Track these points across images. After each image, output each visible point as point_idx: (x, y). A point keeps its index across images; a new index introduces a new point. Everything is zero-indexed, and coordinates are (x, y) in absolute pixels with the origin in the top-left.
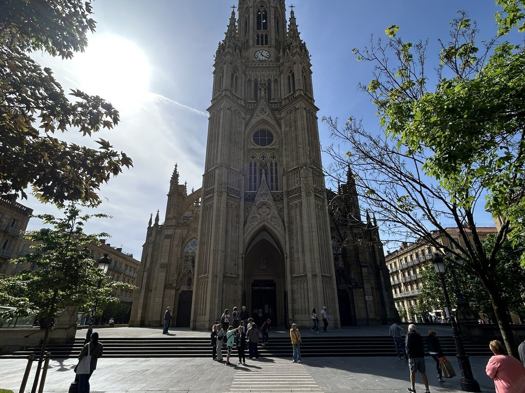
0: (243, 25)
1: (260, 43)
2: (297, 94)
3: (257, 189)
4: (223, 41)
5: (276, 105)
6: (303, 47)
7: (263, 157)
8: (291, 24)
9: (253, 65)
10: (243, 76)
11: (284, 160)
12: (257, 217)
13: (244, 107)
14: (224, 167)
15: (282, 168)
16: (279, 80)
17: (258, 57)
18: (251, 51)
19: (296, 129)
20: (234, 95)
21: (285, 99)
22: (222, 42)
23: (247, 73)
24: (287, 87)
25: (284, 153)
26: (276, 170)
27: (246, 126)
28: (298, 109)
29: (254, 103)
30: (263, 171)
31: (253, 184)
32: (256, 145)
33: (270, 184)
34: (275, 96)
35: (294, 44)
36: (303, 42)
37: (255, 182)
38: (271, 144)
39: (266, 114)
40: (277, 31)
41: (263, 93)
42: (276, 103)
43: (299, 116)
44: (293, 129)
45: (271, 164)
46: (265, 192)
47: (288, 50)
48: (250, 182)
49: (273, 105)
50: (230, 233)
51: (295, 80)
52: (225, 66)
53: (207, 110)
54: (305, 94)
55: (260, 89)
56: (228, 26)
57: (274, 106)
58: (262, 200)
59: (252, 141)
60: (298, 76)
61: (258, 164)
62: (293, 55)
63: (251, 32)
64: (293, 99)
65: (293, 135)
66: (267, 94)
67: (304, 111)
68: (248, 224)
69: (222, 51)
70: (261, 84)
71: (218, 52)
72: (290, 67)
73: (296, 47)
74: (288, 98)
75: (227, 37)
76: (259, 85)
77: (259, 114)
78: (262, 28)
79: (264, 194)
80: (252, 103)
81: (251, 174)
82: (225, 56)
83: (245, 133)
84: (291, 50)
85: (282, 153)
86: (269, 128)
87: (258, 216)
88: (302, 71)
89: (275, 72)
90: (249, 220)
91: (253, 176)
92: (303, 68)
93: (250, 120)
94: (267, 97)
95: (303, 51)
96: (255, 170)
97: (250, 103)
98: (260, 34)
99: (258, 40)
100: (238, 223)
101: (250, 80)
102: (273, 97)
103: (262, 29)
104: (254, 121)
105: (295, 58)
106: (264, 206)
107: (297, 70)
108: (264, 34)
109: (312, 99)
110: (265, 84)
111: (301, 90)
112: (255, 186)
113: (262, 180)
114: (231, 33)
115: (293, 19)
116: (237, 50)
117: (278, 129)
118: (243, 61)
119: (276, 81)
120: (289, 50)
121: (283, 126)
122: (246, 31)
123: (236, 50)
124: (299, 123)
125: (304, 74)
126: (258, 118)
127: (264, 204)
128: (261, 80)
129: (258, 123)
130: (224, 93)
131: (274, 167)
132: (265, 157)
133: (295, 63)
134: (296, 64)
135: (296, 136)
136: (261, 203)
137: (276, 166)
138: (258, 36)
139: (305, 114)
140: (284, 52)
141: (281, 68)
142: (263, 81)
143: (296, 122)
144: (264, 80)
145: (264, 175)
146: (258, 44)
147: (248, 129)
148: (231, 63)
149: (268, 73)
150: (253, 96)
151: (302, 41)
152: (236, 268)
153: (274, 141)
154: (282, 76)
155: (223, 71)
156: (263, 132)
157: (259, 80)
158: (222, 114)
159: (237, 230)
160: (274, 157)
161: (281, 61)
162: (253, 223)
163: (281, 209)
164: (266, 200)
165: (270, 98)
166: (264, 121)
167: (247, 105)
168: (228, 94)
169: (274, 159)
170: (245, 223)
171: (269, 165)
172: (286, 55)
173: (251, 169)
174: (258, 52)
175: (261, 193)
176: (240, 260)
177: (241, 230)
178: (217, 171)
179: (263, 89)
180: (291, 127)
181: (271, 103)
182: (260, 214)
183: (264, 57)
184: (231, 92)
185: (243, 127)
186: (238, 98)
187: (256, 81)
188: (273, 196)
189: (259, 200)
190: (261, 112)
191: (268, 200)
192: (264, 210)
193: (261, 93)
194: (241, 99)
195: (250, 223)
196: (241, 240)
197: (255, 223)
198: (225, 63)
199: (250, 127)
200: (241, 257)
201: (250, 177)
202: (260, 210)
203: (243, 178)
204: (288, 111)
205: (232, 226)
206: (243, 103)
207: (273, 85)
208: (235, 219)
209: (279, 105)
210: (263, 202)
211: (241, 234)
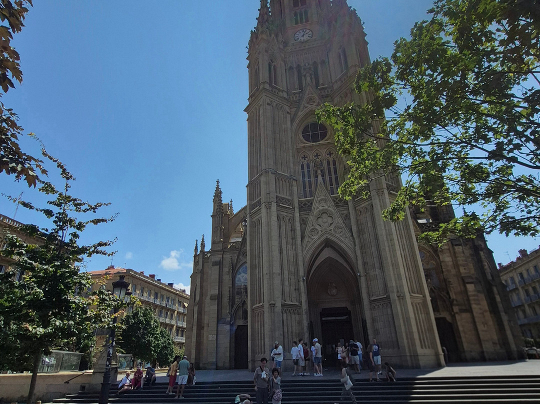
1: (299, 22)
2: (351, 72)
3: (313, 195)
4: (255, 28)
5: (326, 91)
6: (353, 14)
7: (317, 156)
9: (294, 49)
10: (283, 65)
12: (317, 230)
13: (287, 99)
14: (270, 173)
15: (341, 166)
16: (326, 60)
17: (298, 38)
18: (290, 33)
20: (274, 87)
21: (336, 81)
22: (254, 30)
23: (287, 60)
24: (337, 67)
26: (335, 169)
27: (292, 121)
29: (299, 93)
30: (319, 172)
31: (308, 189)
32: (306, 142)
33: (329, 187)
34: (324, 81)
35: (341, 13)
36: (352, 9)
37: (310, 187)
38: (326, 138)
39: (315, 104)
40: (319, 4)
41: (308, 79)
42: (326, 88)
45: (328, 162)
46: (323, 197)
47: (334, 22)
48: (304, 188)
49: (323, 92)
50: (285, 252)
51: (347, 55)
52: (260, 56)
53: (245, 110)
55: (305, 76)
56: (259, 10)
58: (321, 208)
59: (302, 138)
60: (351, 50)
61: (312, 165)
63: (287, 11)
64: (347, 80)
66: (313, 80)
68: (306, 239)
69: (254, 40)
70: (305, 69)
71: (251, 42)
72: (338, 42)
73: (344, 16)
74: (340, 79)
75: (259, 23)
76: (302, 71)
77: (307, 105)
78: (300, 3)
79: (322, 200)
80: (297, 93)
81: (304, 178)
82: (259, 44)
83: (291, 130)
84: (338, 20)
87: (318, 227)
88: (355, 44)
89: (320, 53)
90: (307, 233)
91: (307, 179)
92: (357, 39)
93: (295, 114)
94: (314, 83)
95: (354, 19)
96: (309, 172)
97: (294, 94)
98: (298, 11)
99: (296, 19)
100: (294, 238)
101: (291, 68)
102: (321, 82)
103: (300, 5)
104: (301, 114)
106: (324, 215)
107: (348, 42)
108: (303, 10)
110: (310, 69)
111: (355, 66)
112: (311, 192)
113: (319, 184)
114: (263, 16)
116: (273, 35)
118: (281, 47)
119: (323, 62)
122: (282, 13)
123: (271, 36)
125: (358, 48)
126: (305, 109)
127: (324, 212)
128: (305, 65)
129: (306, 116)
130: (261, 87)
131: (332, 167)
132: (320, 156)
133: (344, 36)
134: (347, 37)
136: (320, 211)
137: (334, 164)
138: (296, 15)
140: (329, 25)
141: (328, 46)
142: (307, 65)
144: (308, 64)
145: (320, 178)
146: (297, 23)
147: (295, 125)
148: (267, 51)
149: (312, 54)
150: (297, 86)
151: (351, 7)
152: (298, 294)
153: (328, 134)
154: (330, 55)
155: (259, 62)
156: (314, 125)
157: (302, 65)
158: (261, 112)
159: (294, 247)
160: (330, 154)
161: (327, 38)
162: (313, 237)
163: (346, 216)
164: (326, 207)
165: (317, 84)
166: (312, 113)
167: (291, 97)
168: (267, 86)
169: (330, 156)
170: (303, 238)
171: (325, 163)
172: (332, 28)
173: (303, 172)
174: (298, 33)
175: (319, 199)
176: (301, 283)
177: (299, 247)
178: (263, 179)
179: (308, 75)
181: (320, 89)
182: (320, 225)
183: (306, 38)
184: (270, 84)
185: (289, 123)
186: (279, 90)
187: (299, 66)
188: (335, 201)
189: (318, 208)
190: (308, 103)
191: (329, 207)
192: (325, 220)
193: (306, 80)
194: (283, 91)
195: (309, 237)
196: (300, 258)
197: (316, 237)
198: (259, 53)
199: (297, 122)
200: (301, 280)
201: (304, 182)
202: (320, 220)
203: (295, 183)
204: (343, 96)
205: (287, 243)
206: (285, 95)
207: (320, 68)
208: (290, 233)
209: (330, 90)
210: (323, 210)
211: (300, 251)
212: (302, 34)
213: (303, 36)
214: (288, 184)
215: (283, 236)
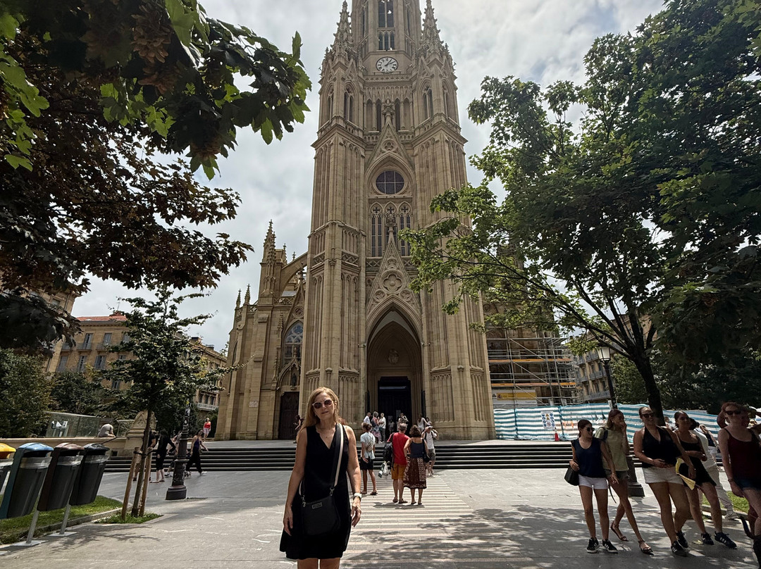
0: (359, 20)
1: (384, 48)
2: (436, 120)
3: (383, 254)
4: (331, 46)
5: (407, 136)
6: (444, 52)
7: (391, 210)
8: (427, 17)
9: (374, 81)
10: (361, 97)
11: (420, 213)
12: (383, 293)
13: (362, 140)
14: (337, 225)
15: (416, 224)
16: (410, 100)
17: (381, 68)
18: (372, 59)
19: (435, 171)
20: (349, 124)
21: (419, 128)
22: (330, 48)
23: (366, 92)
24: (421, 111)
25: (419, 204)
27: (366, 166)
28: (438, 141)
29: (377, 134)
30: (391, 229)
31: (377, 247)
32: (380, 192)
33: (400, 246)
34: (405, 124)
35: (431, 48)
36: (443, 45)
37: (380, 245)
38: (401, 191)
39: (394, 150)
40: (408, 29)
41: (388, 119)
42: (407, 133)
43: (438, 152)
44: (431, 170)
45: (402, 219)
46: (393, 258)
47: (422, 58)
48: (374, 245)
49: (403, 136)
50: (346, 315)
51: (433, 100)
52: (335, 84)
53: (312, 146)
54: (448, 120)
55: (385, 114)
56: (338, 24)
57: (405, 137)
58: (389, 270)
59: (375, 187)
60: (438, 95)
61: (383, 220)
62: (430, 65)
63: (371, 31)
64: (430, 128)
65: (431, 178)
66: (394, 121)
67: (446, 145)
68: (371, 302)
69: (330, 61)
70: (385, 107)
71: (326, 62)
72: (425, 82)
73: (435, 53)
74: (423, 126)
75: (336, 40)
76: (382, 109)
77: (384, 150)
78: (386, 24)
79: (392, 260)
80: (374, 134)
81: (373, 233)
82: (334, 69)
83: (365, 176)
84: (427, 56)
85: (416, 204)
86: (398, 169)
87: (384, 290)
88: (443, 87)
89: (405, 90)
90: (372, 296)
91: (377, 235)
92: (444, 82)
93: (371, 159)
94: (394, 124)
95: (445, 58)
96: (380, 227)
97: (371, 134)
98: (383, 33)
99: (380, 43)
100: (358, 300)
101: (370, 102)
102: (402, 125)
103: (386, 26)
104: (377, 160)
105: (433, 69)
106: (392, 278)
107: (437, 85)
108: (389, 33)
109: (457, 127)
110: (391, 107)
111: (441, 114)
112: (380, 249)
113: (389, 242)
115: (429, 10)
116: (352, 60)
117: (410, 170)
118: (361, 75)
119: (406, 101)
120: (425, 57)
121: (417, 166)
122: (364, 30)
123: (349, 60)
124: (439, 161)
125: (446, 91)
126: (382, 155)
127: (392, 274)
128: (386, 102)
129: (383, 162)
130: (334, 122)
131: (405, 223)
132: (393, 210)
133: (432, 76)
134: (435, 78)
135: (435, 179)
136: (388, 272)
137: (408, 221)
138: (380, 37)
139: (447, 149)
140: (417, 60)
141: (414, 83)
142: (388, 102)
143: (434, 160)
144: (390, 102)
145: (391, 235)
146: (381, 48)
147: (369, 171)
148: (343, 80)
149: (395, 90)
150: (374, 125)
151: (443, 42)
152: (357, 360)
153: (405, 187)
154: (415, 95)
155: (333, 90)
156: (389, 173)
157: (383, 101)
158: (332, 152)
159: (357, 310)
160: (405, 210)
161: (414, 74)
162: (377, 300)
164: (395, 269)
165: (398, 128)
166: (390, 160)
167: (367, 137)
168: (341, 123)
169: (405, 212)
170: (367, 301)
171: (398, 219)
172: (420, 64)
173: (374, 227)
174: (381, 61)
175: (388, 259)
176: (362, 350)
177: (363, 310)
178: (328, 232)
179: (388, 114)
180: (428, 167)
181: (400, 133)
182: (386, 288)
183: (389, 68)
184: (344, 119)
185: (362, 168)
186: (355, 128)
187: (379, 103)
188: (405, 263)
189: (386, 269)
190: (386, 147)
191: (398, 269)
192: (392, 282)
193: (385, 119)
194: (358, 130)
195: (374, 300)
196: (363, 323)
197: (381, 301)
198: (335, 80)
199: (372, 168)
200: (362, 346)
201: (373, 238)
202: (387, 283)
203: (363, 239)
204: (424, 145)
205: (350, 305)
206: (361, 135)
207: (402, 107)
208: (353, 295)
209: (411, 136)
210: (391, 272)
211: (362, 315)
212: (386, 63)
213: (386, 65)
214: (356, 240)
215: (346, 297)
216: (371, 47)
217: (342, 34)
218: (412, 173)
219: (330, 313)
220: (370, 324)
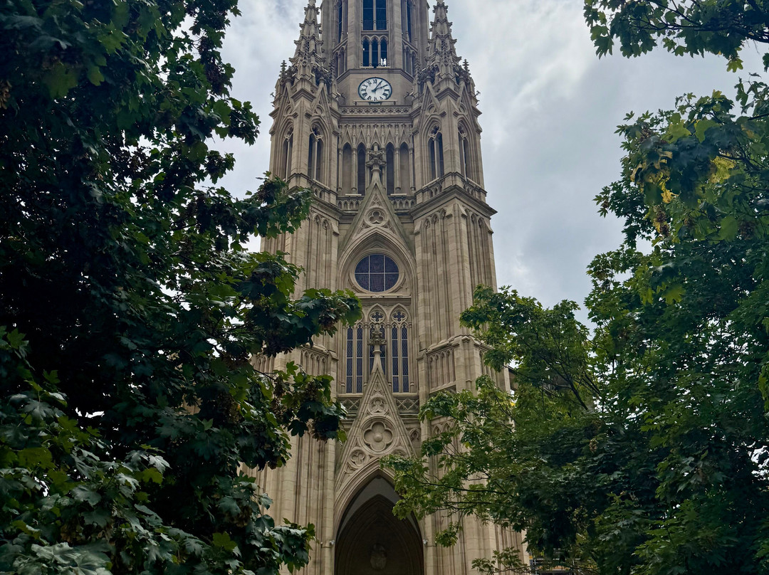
0: (333, 15)
1: (370, 62)
2: (448, 183)
3: (364, 389)
4: (290, 59)
5: (404, 202)
6: (463, 76)
7: (377, 317)
8: (437, 20)
9: (356, 114)
10: (334, 140)
11: (422, 324)
12: (362, 453)
13: (335, 208)
15: (416, 342)
16: (410, 146)
17: (366, 94)
18: (353, 79)
19: (445, 259)
20: (315, 184)
21: (423, 191)
22: (289, 64)
23: (343, 131)
24: (427, 164)
25: (421, 310)
26: (405, 345)
27: (341, 248)
28: (450, 216)
29: (358, 198)
30: (377, 349)
31: (355, 376)
32: (360, 288)
33: (391, 376)
34: (402, 181)
35: (443, 71)
36: (461, 63)
37: (359, 372)
38: (391, 290)
39: (383, 223)
40: (409, 30)
41: (376, 176)
42: (404, 198)
43: (451, 233)
44: (439, 257)
45: (395, 331)
46: (380, 396)
47: (429, 83)
48: (350, 372)
49: (398, 202)
50: (303, 492)
51: (444, 151)
52: (296, 123)
54: (466, 183)
55: (371, 168)
56: (301, 25)
57: (401, 203)
58: (374, 414)
59: (354, 281)
60: (451, 143)
61: (366, 333)
62: (440, 96)
63: (351, 37)
64: (440, 194)
65: (440, 271)
66: (385, 178)
67: (463, 222)
68: (344, 469)
69: (288, 85)
70: (372, 157)
71: (281, 85)
72: (433, 121)
73: (447, 79)
74: (428, 189)
75: (298, 51)
76: (367, 158)
77: (368, 223)
78: (375, 25)
79: (377, 399)
80: (354, 198)
81: (350, 354)
82: (295, 98)
83: (338, 264)
84: (436, 83)
85: (417, 309)
86: (390, 253)
87: (365, 449)
88: (459, 128)
89: (401, 130)
90: (346, 458)
91: (355, 358)
92: (463, 121)
93: (348, 238)
94: (385, 183)
95: (463, 84)
96: (360, 344)
97: (349, 198)
98: (371, 39)
99: (366, 54)
100: (322, 466)
101: (347, 147)
102: (397, 184)
103: (375, 29)
104: (358, 238)
105: (444, 103)
106: (378, 428)
107: (449, 129)
108: (379, 39)
109: (482, 191)
110: (380, 157)
111: (455, 174)
112: (359, 381)
113: (374, 369)
116: (322, 85)
117: (408, 256)
118: (335, 106)
119: (404, 147)
120: (433, 82)
121: (419, 250)
122: (341, 27)
123: (318, 84)
124: (452, 246)
125: (463, 135)
126: (365, 230)
127: (378, 422)
128: (373, 149)
129: (367, 242)
131: (399, 339)
132: (381, 317)
133: (443, 115)
134: (446, 117)
135: (446, 274)
136: (371, 420)
137: (404, 336)
138: (366, 44)
139: (464, 227)
140: (421, 85)
141: (416, 121)
142: (376, 148)
143: (444, 242)
144: (379, 149)
145: (377, 359)
146: (366, 63)
147: (345, 256)
148: (308, 116)
149: (387, 130)
150: (354, 184)
151: (460, 59)
152: (318, 570)
153: (400, 281)
154: (417, 139)
155: (292, 130)
156: (377, 257)
157: (368, 146)
159: (320, 483)
160: (399, 316)
161: (416, 106)
162: (354, 466)
163: (415, 433)
164: (382, 414)
165: (390, 189)
166: (377, 238)
167: (343, 202)
168: (304, 183)
169: (399, 320)
170: (337, 466)
171: (388, 333)
172: (425, 92)
173: (350, 344)
174: (366, 83)
175: (372, 397)
176: (327, 551)
177: (330, 483)
179: (376, 168)
180: (435, 253)
181: (394, 198)
182: (368, 445)
183: (379, 96)
184: (310, 181)
185: (335, 251)
186: (324, 190)
187: (362, 148)
188: (398, 404)
189: (368, 414)
190: (371, 219)
191: (388, 413)
192: (378, 435)
193: (371, 175)
194: (330, 192)
195: (349, 466)
196: (329, 505)
197: (360, 467)
198: (295, 116)
199: (349, 251)
200: (327, 545)
201: (350, 362)
202: (370, 440)
203: (333, 365)
204: (430, 219)
205: (309, 475)
206: (333, 200)
207: (397, 157)
208: (315, 457)
209: (410, 202)
210: (376, 418)
211: (329, 491)
212: (374, 86)
213: (374, 91)
214: (321, 366)
215: (304, 461)
216: (352, 60)
217: (307, 44)
218: (410, 261)
219: (277, 490)
220: (341, 506)
